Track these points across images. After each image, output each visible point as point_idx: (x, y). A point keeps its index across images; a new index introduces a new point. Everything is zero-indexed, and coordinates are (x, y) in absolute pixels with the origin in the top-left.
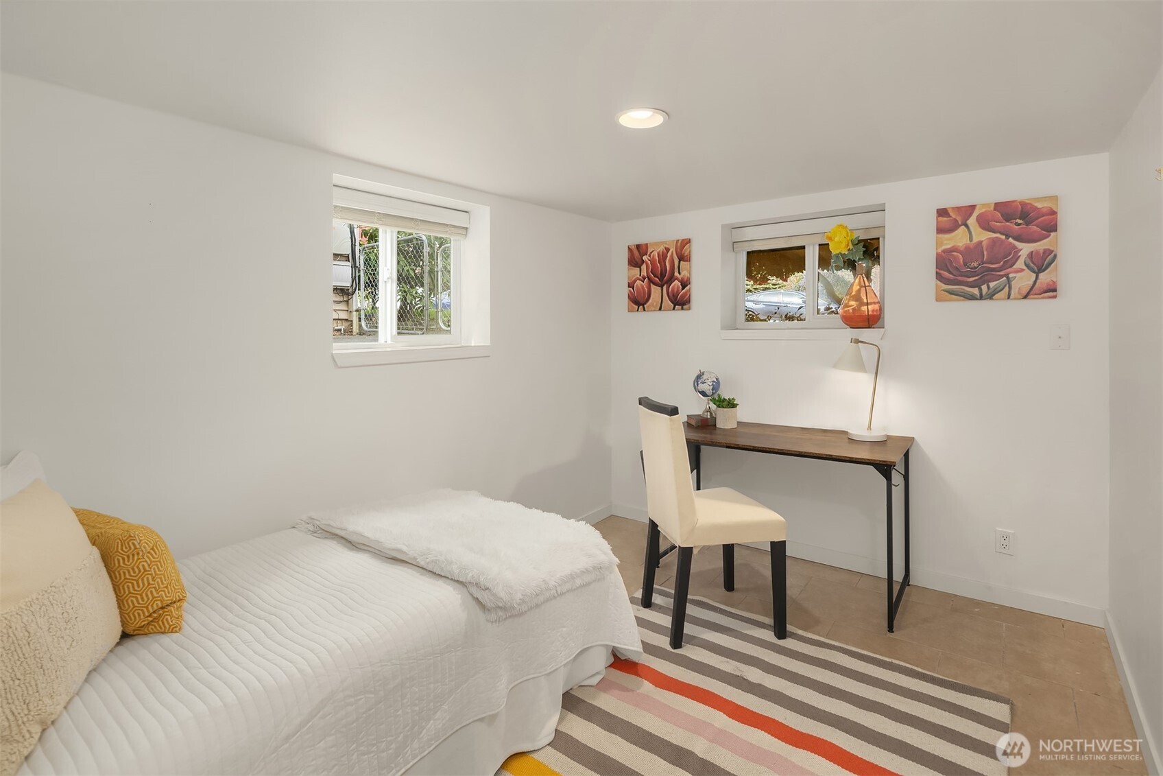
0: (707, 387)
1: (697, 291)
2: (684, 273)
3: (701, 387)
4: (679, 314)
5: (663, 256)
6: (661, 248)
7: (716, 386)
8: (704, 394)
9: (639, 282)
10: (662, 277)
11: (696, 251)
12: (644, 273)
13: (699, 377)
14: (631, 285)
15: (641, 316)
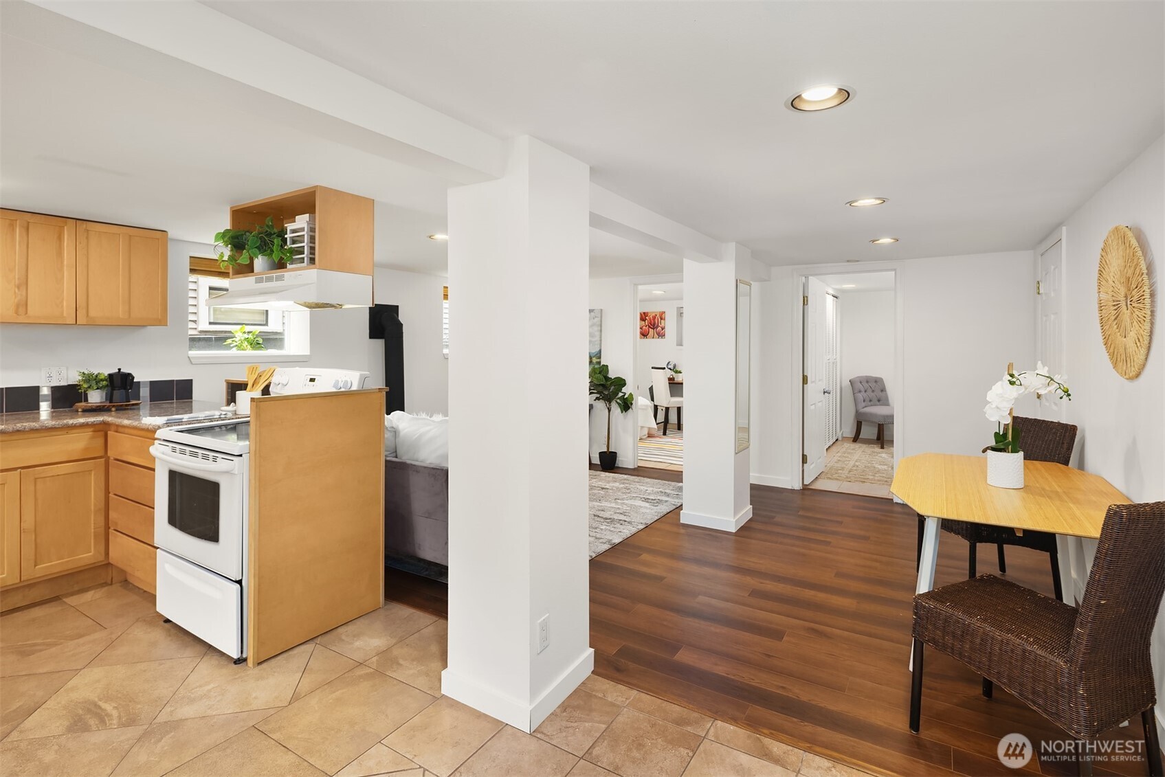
0: (671, 367)
1: (667, 331)
2: (663, 324)
3: (669, 367)
4: (660, 340)
5: (654, 318)
6: (654, 315)
7: (675, 366)
8: (670, 369)
9: (644, 327)
10: (653, 326)
11: (667, 316)
12: (647, 324)
13: (668, 363)
14: (641, 328)
15: (645, 340)
